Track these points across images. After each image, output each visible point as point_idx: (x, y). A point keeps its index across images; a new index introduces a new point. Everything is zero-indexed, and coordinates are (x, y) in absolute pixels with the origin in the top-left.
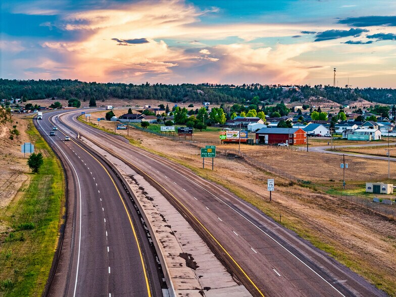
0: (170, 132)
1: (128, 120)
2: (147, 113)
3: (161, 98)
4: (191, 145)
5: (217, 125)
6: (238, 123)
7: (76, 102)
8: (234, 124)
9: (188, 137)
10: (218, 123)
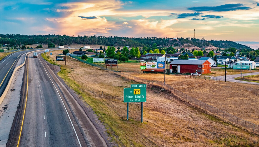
0: (100, 63)
1: (77, 55)
2: (89, 51)
3: (102, 44)
4: (115, 74)
5: (135, 59)
6: (149, 57)
7: (52, 45)
8: (146, 58)
9: (114, 67)
10: (136, 57)
